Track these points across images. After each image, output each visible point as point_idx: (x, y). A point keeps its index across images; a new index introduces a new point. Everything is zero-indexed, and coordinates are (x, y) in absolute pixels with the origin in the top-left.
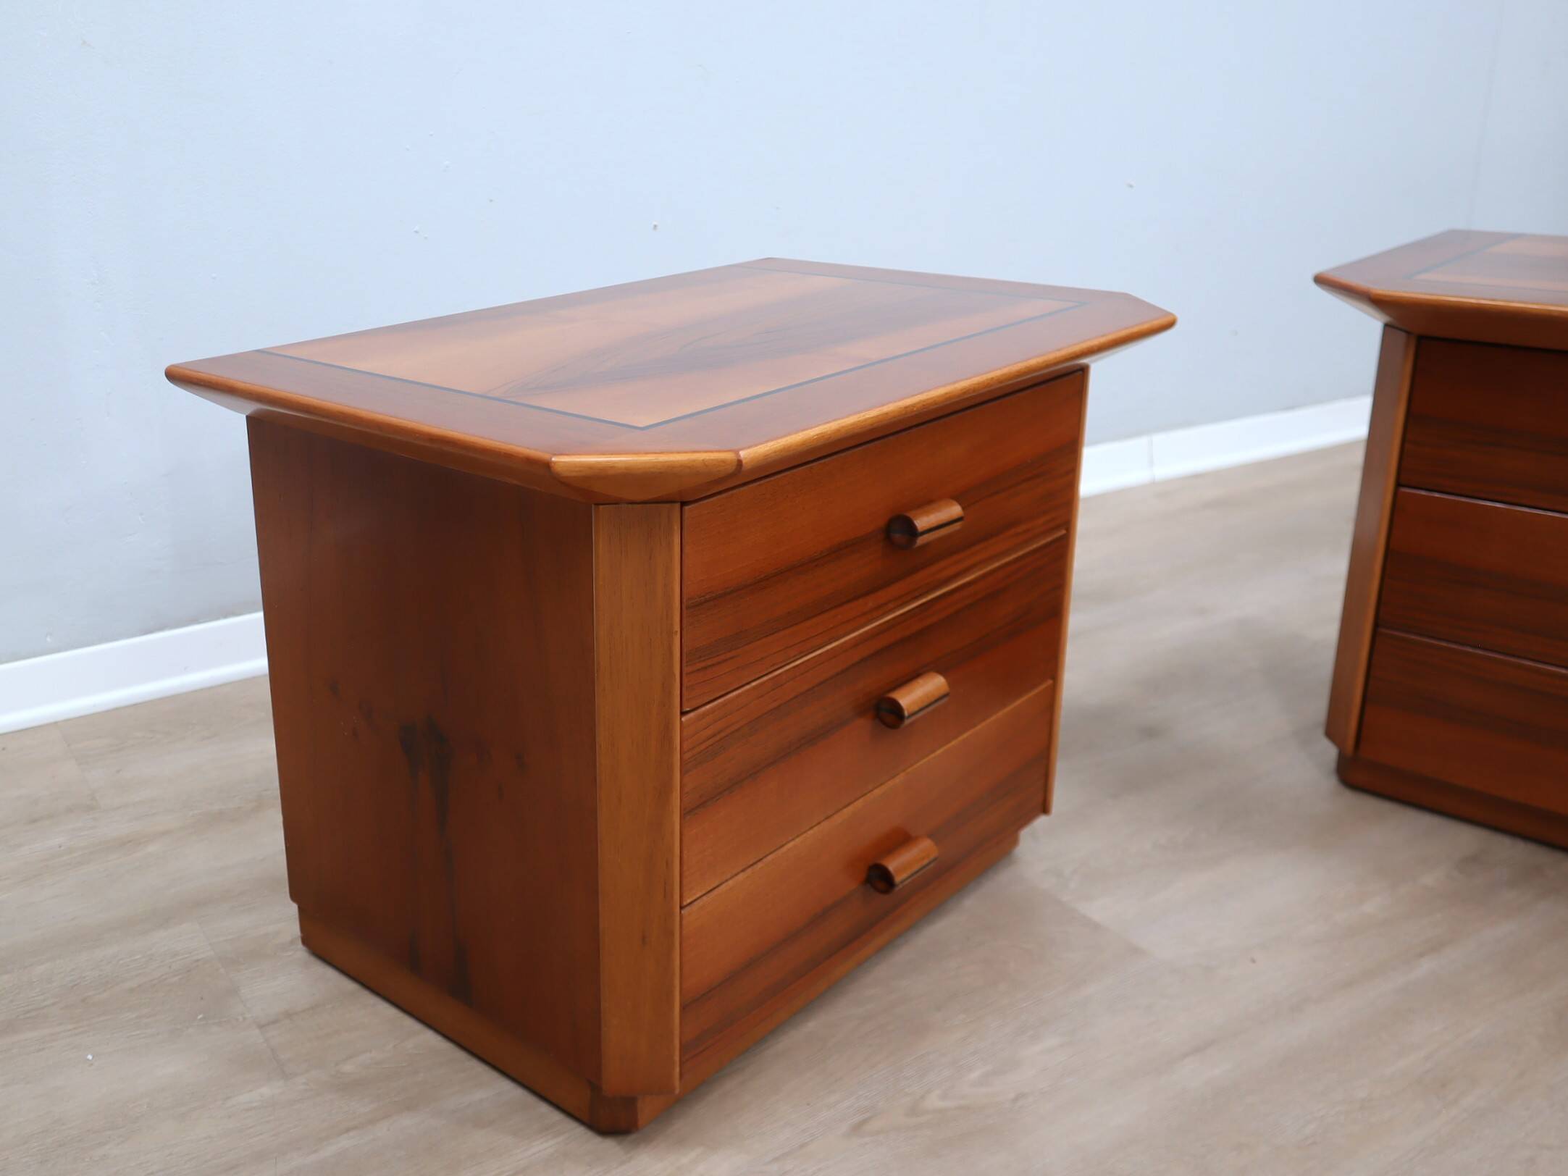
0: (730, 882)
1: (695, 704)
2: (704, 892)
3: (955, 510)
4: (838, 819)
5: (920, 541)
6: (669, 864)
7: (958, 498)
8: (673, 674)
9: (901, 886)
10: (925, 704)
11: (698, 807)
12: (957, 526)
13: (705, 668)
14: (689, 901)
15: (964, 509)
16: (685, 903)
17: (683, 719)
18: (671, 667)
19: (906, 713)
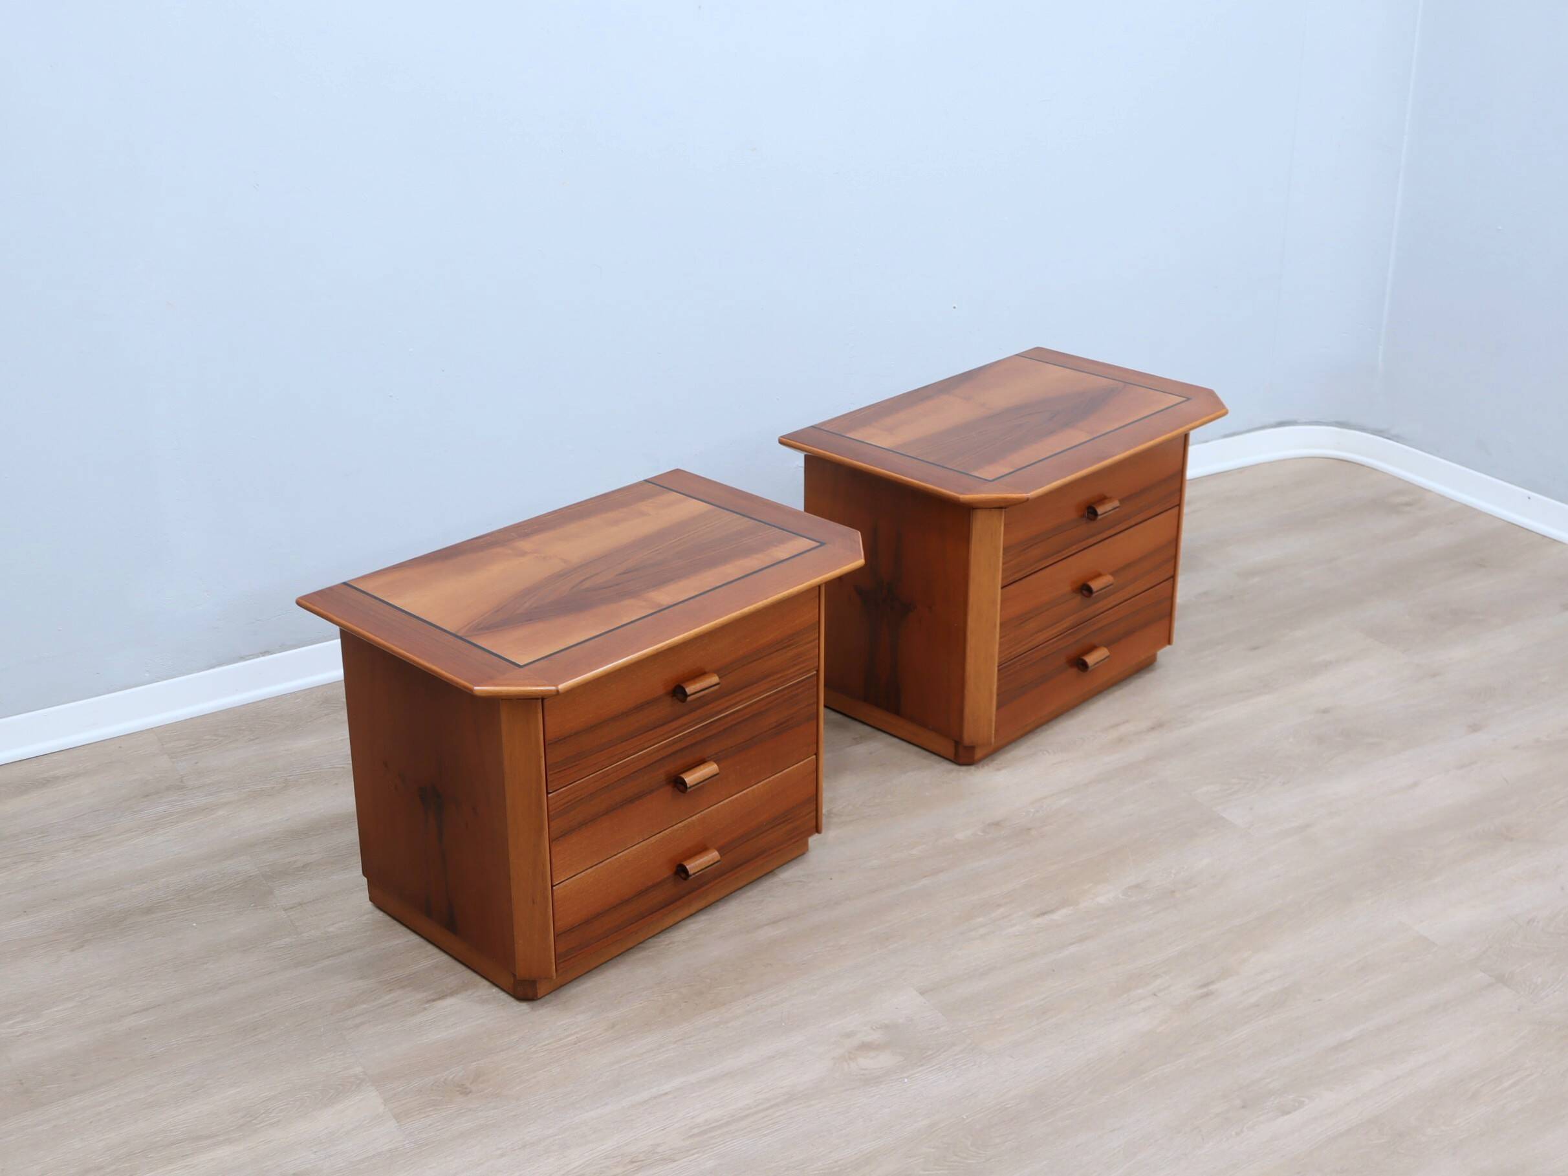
0: (583, 874)
1: (555, 788)
2: (566, 878)
3: (715, 679)
4: (653, 839)
5: (689, 699)
6: (544, 866)
7: (717, 672)
8: (541, 776)
9: (693, 876)
10: (701, 780)
11: (561, 836)
12: (717, 687)
13: (559, 772)
14: (557, 883)
15: (720, 678)
16: (554, 884)
17: (549, 796)
18: (540, 771)
19: (688, 786)
